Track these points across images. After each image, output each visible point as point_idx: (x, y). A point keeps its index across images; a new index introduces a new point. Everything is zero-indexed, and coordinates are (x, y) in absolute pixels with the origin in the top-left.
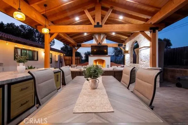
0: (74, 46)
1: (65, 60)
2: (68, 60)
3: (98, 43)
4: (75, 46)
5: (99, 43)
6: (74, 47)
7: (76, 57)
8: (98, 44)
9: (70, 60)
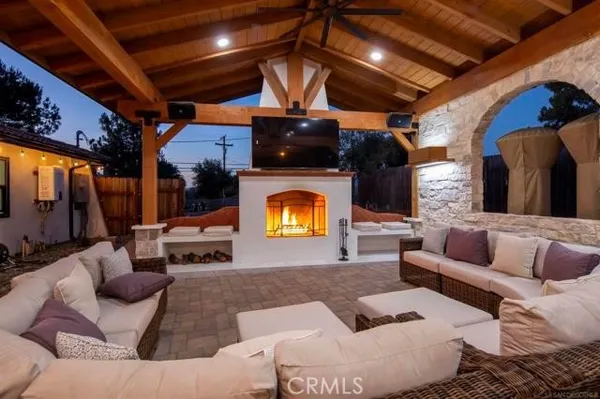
0: (152, 118)
1: (104, 195)
2: (121, 194)
3: (291, 106)
4: (157, 114)
5: (296, 104)
6: (148, 123)
7: (162, 181)
8: (288, 111)
9: (129, 194)
